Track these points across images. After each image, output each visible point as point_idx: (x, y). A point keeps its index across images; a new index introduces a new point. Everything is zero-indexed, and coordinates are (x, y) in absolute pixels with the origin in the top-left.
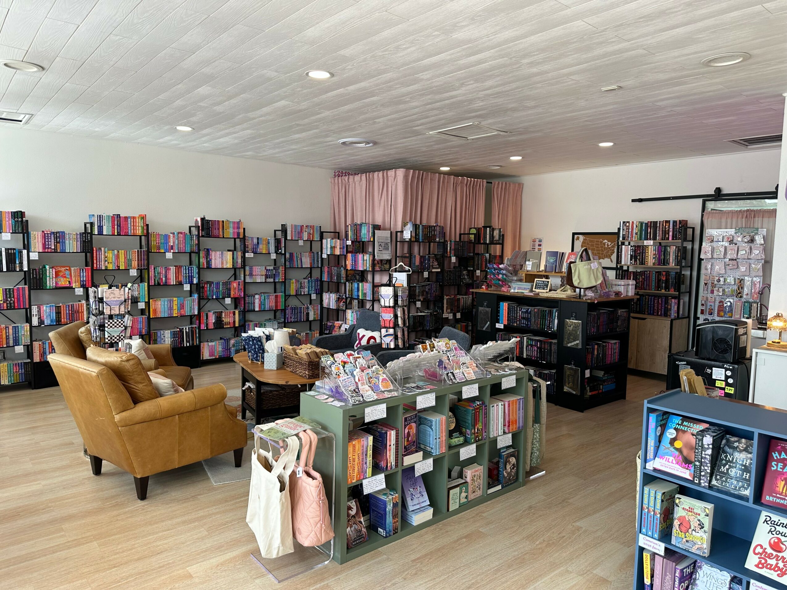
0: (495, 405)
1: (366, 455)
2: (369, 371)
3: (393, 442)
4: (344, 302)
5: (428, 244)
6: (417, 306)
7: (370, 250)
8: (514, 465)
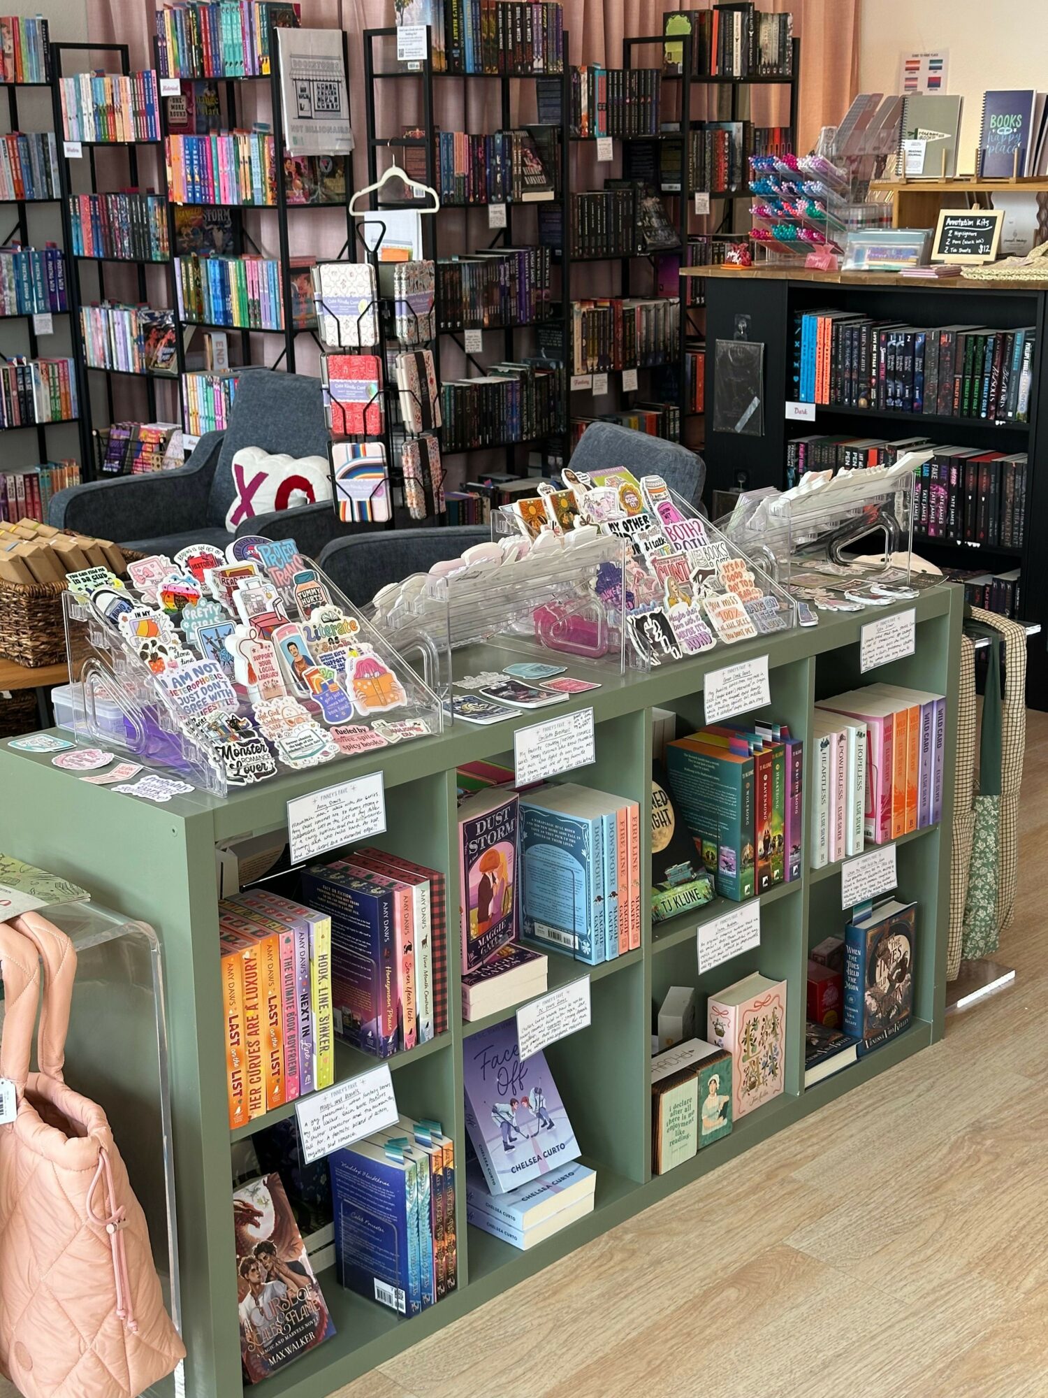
0: (835, 737)
1: (306, 998)
2: (297, 631)
3: (421, 929)
4: (170, 344)
5: (498, 84)
6: (468, 349)
7: (263, 115)
8: (902, 963)
